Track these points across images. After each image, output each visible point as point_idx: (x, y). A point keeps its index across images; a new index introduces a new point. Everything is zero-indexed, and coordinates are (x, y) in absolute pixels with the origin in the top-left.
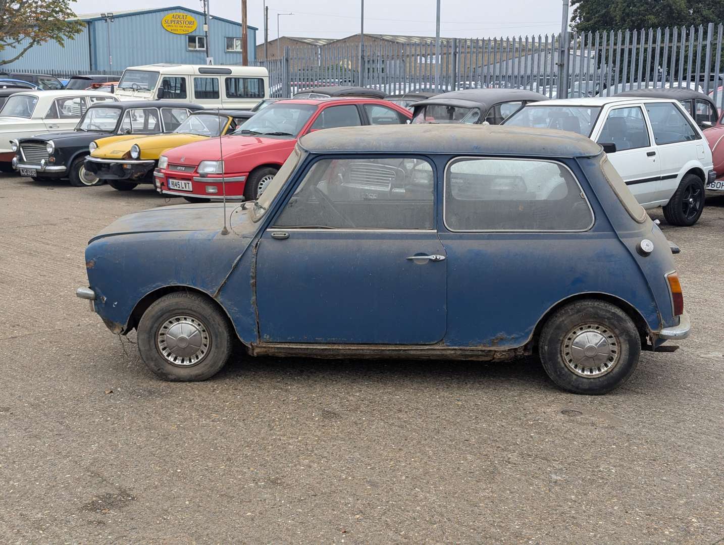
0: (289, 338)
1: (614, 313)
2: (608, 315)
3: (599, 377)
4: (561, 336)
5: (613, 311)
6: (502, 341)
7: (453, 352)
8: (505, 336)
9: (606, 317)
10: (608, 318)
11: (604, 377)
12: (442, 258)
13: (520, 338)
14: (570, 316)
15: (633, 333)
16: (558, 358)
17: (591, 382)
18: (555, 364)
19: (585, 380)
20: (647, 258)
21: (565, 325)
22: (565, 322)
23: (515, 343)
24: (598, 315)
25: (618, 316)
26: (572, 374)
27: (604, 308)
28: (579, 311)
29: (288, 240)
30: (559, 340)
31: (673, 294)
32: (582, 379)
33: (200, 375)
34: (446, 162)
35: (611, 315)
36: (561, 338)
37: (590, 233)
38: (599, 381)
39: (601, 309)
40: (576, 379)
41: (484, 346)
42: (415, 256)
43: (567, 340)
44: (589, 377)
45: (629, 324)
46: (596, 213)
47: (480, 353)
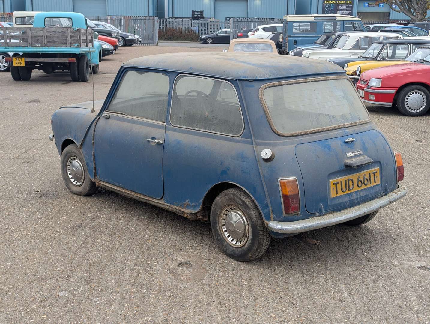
0: (106, 180)
1: (244, 202)
2: (240, 202)
3: (238, 248)
4: (218, 211)
5: (244, 200)
6: (188, 206)
7: (168, 207)
8: (189, 203)
9: (239, 203)
10: (240, 204)
11: (241, 249)
12: (161, 142)
13: (196, 206)
14: (221, 197)
15: (254, 219)
16: (217, 227)
17: (233, 250)
18: (216, 230)
19: (231, 247)
20: (268, 163)
21: (219, 203)
22: (219, 201)
23: (194, 209)
24: (235, 200)
25: (246, 204)
26: (224, 240)
27: (239, 196)
28: (226, 195)
29: (109, 119)
30: (218, 214)
31: (284, 196)
32: (229, 246)
33: (80, 192)
34: (174, 77)
35: (242, 203)
36: (218, 213)
37: (239, 138)
38: (238, 250)
39: (237, 197)
40: (226, 245)
41: (181, 208)
42: (151, 139)
43: (222, 215)
44: (234, 246)
45: (252, 212)
46: (245, 124)
47: (179, 212)
